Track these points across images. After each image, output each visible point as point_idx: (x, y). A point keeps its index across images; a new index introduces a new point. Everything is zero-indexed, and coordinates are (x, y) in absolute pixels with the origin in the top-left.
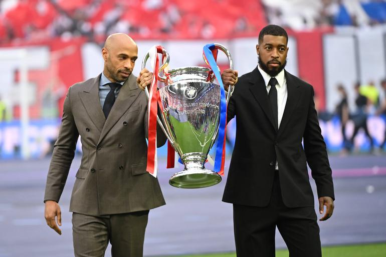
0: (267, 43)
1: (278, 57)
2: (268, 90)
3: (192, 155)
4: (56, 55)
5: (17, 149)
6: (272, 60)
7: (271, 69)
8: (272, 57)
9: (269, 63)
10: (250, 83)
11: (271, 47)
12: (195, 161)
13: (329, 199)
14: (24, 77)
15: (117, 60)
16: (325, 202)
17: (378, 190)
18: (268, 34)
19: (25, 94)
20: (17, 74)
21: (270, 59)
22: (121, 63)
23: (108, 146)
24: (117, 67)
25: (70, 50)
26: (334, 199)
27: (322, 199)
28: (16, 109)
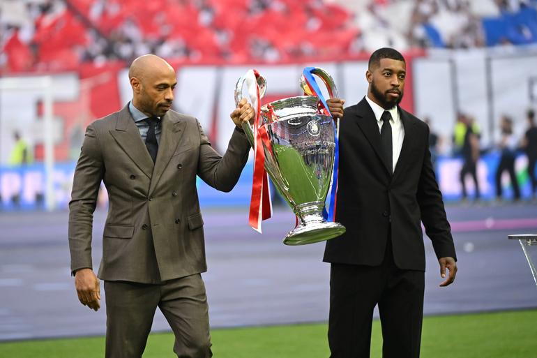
0: (387, 68)
1: (398, 86)
2: (380, 125)
3: (308, 205)
4: (87, 84)
5: (40, 198)
6: (393, 89)
7: (388, 100)
8: (393, 85)
9: (388, 92)
10: (358, 116)
11: (390, 73)
12: (312, 213)
13: (450, 259)
14: (48, 109)
15: (155, 91)
16: (448, 263)
17: (478, 248)
18: (386, 57)
19: (50, 131)
20: (39, 106)
21: (389, 87)
22: (161, 94)
23: (161, 195)
24: (156, 100)
25: (105, 78)
26: (456, 260)
27: (443, 260)
28: (39, 149)
